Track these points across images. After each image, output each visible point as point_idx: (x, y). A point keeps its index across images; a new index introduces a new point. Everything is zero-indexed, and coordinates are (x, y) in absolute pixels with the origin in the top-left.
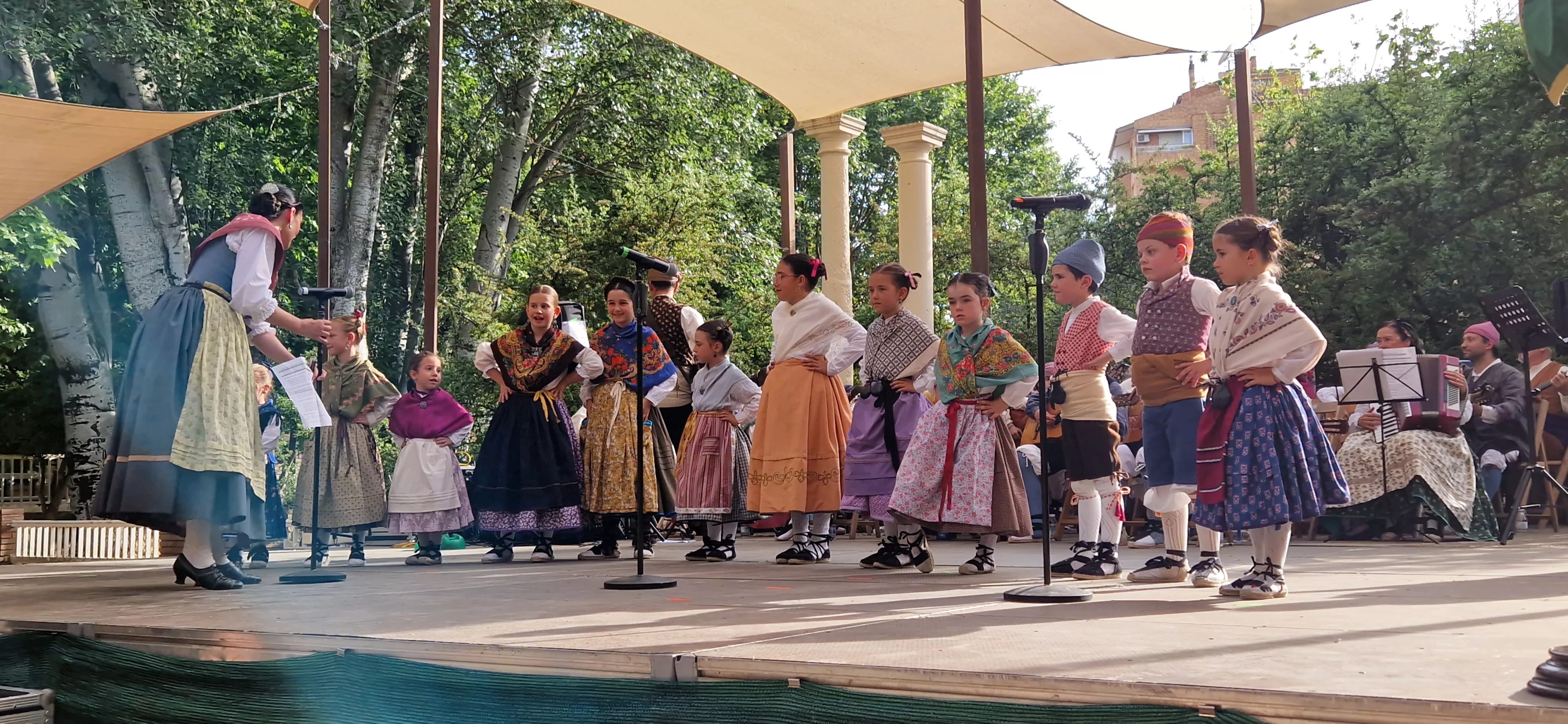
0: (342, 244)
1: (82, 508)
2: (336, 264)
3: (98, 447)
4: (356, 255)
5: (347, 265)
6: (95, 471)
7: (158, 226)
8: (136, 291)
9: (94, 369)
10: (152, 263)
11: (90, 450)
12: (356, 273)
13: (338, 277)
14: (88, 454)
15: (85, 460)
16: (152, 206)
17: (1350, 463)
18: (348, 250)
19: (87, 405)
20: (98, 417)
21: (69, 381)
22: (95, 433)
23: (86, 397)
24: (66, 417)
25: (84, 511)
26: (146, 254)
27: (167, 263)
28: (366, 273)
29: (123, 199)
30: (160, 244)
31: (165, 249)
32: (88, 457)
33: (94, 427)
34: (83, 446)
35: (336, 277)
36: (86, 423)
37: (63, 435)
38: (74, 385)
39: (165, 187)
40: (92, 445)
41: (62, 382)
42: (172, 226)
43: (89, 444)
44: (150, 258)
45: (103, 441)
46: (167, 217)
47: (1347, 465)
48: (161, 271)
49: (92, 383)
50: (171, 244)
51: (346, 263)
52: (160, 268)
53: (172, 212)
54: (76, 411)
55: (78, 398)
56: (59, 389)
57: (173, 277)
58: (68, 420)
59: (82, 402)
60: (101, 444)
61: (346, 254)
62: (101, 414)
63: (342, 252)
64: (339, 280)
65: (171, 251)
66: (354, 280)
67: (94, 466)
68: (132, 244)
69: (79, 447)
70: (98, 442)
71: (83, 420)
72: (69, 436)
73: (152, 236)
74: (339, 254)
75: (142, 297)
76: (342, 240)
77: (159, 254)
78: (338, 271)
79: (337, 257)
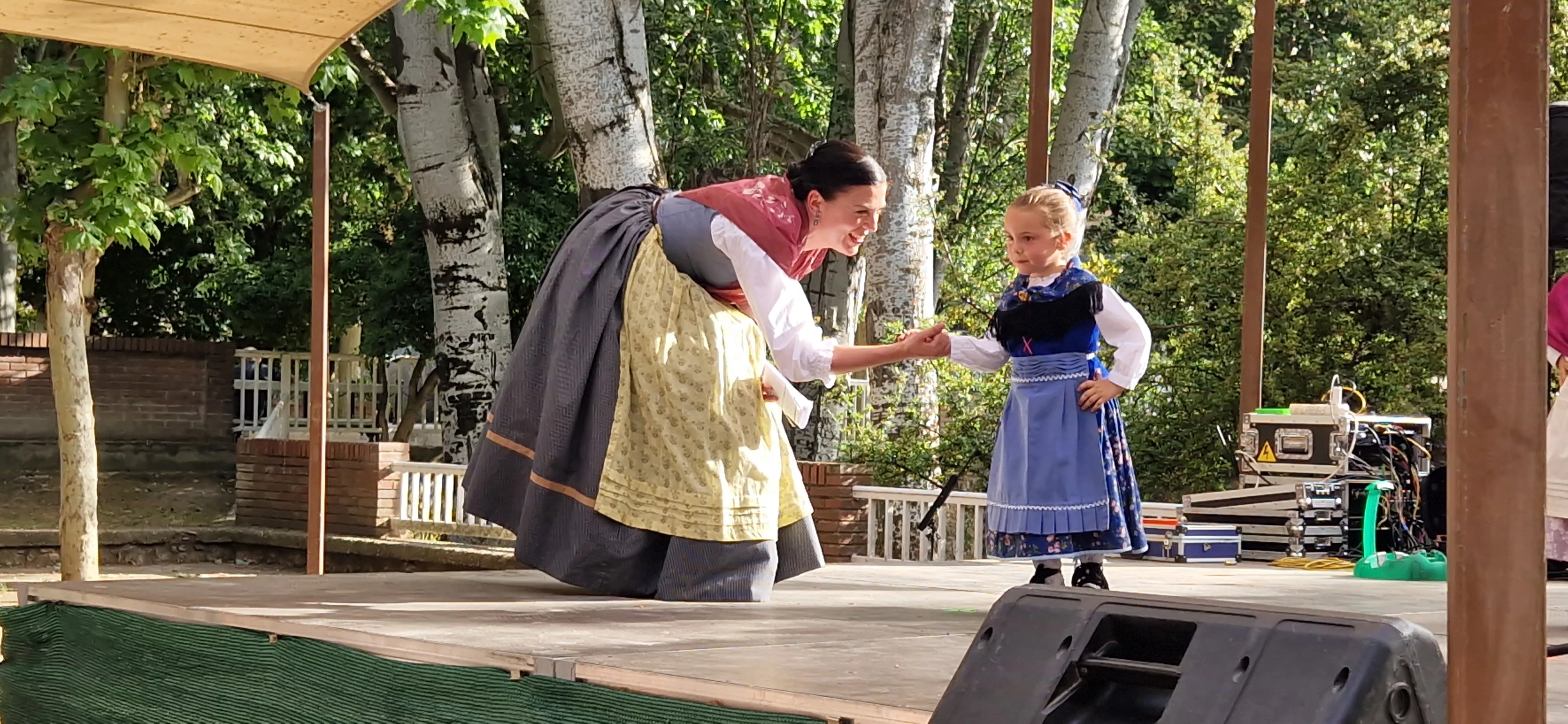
0: (900, 17)
1: (460, 444)
2: (889, 51)
3: (485, 348)
4: (922, 37)
6: (479, 386)
9: (479, 221)
11: (472, 352)
12: (920, 68)
13: (892, 74)
14: (470, 357)
15: (466, 367)
18: (909, 27)
19: (469, 279)
20: (485, 299)
21: (442, 239)
22: (479, 325)
23: (467, 266)
24: (436, 298)
25: (464, 449)
26: (589, 33)
28: (937, 66)
32: (469, 364)
33: (479, 315)
34: (463, 345)
36: (467, 308)
37: (430, 327)
38: (449, 245)
40: (476, 344)
41: (431, 239)
43: (471, 342)
44: (593, 40)
45: (492, 337)
48: (612, 62)
49: (476, 243)
51: (905, 50)
54: (453, 288)
55: (455, 267)
56: (423, 250)
58: (440, 302)
59: (462, 273)
60: (490, 343)
61: (905, 33)
62: (488, 293)
63: (899, 29)
64: (895, 79)
66: (918, 79)
67: (478, 377)
69: (457, 346)
70: (484, 339)
71: (464, 304)
72: (440, 330)
74: (894, 31)
75: (581, 103)
76: (902, 10)
77: (607, 30)
78: (892, 63)
79: (892, 39)
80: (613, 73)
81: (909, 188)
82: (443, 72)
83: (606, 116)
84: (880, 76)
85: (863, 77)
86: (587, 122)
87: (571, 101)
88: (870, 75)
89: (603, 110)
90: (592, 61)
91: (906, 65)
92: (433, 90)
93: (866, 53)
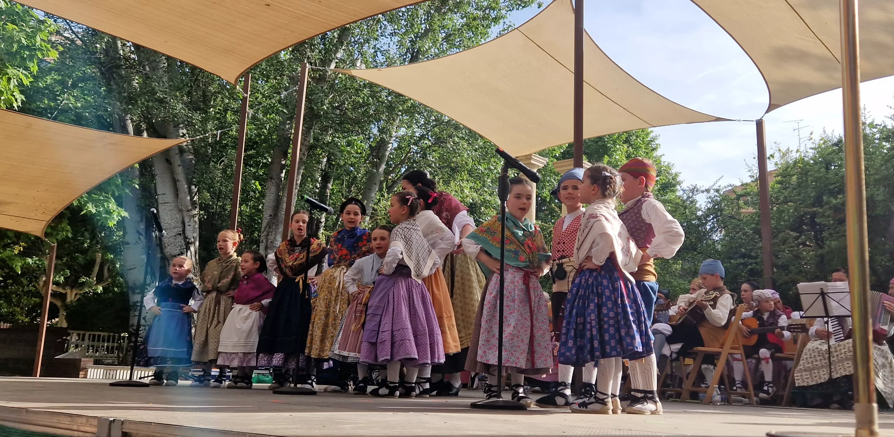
0: (274, 223)
5: (276, 234)
7: (181, 211)
8: (166, 245)
10: (176, 230)
16: (179, 200)
17: (813, 356)
21: (134, 293)
22: (144, 322)
26: (173, 225)
27: (184, 230)
29: (165, 196)
30: (181, 220)
31: (183, 223)
33: (144, 318)
35: (270, 241)
38: (136, 295)
39: (187, 190)
41: (130, 293)
42: (188, 211)
44: (175, 228)
46: (186, 206)
47: (810, 358)
48: (180, 234)
50: (187, 220)
52: (180, 233)
53: (189, 203)
54: (136, 309)
57: (187, 238)
58: (132, 314)
61: (275, 229)
63: (274, 227)
64: (271, 242)
65: (187, 224)
68: (167, 219)
69: (135, 328)
72: (131, 323)
73: (178, 216)
74: (272, 228)
75: (169, 247)
76: (275, 221)
77: (180, 225)
78: (271, 237)
79: (271, 230)
80: (180, 239)
81: (274, 277)
82: (139, 238)
83: (177, 252)
84: (267, 242)
85: (262, 242)
86: (170, 254)
87: (165, 247)
88: (264, 241)
89: (176, 250)
90: (174, 234)
91: (275, 238)
92: (135, 244)
93: (264, 234)
